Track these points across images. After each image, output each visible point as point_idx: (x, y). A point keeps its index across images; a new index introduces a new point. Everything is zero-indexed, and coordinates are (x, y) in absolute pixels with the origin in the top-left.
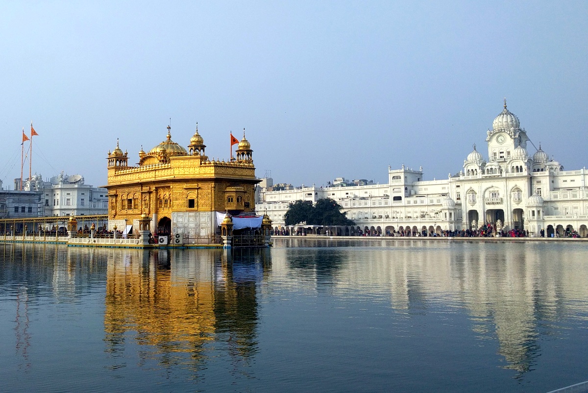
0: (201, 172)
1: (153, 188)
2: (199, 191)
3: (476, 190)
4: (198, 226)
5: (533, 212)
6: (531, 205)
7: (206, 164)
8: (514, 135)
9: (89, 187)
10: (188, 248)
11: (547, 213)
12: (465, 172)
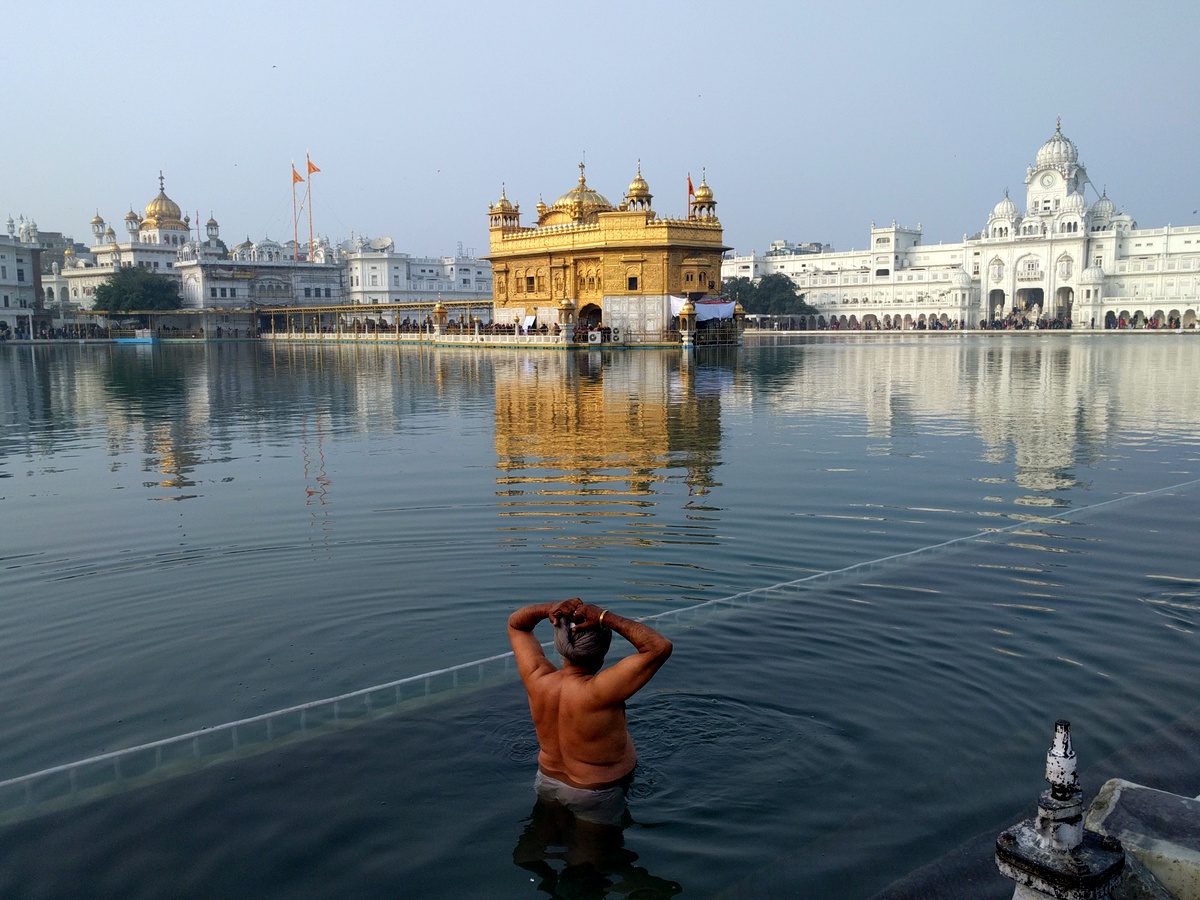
0: (648, 236)
1: (570, 260)
2: (645, 265)
3: (1005, 259)
4: (643, 317)
5: (1088, 292)
6: (1086, 281)
7: (653, 223)
9: (404, 257)
10: (630, 348)
11: (1108, 294)
12: (990, 233)
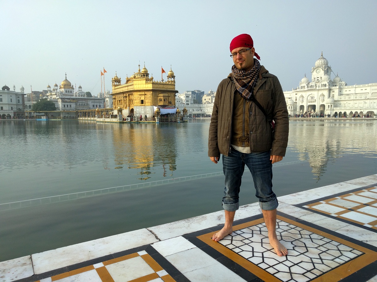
3: (304, 96)
5: (329, 106)
6: (328, 102)
8: (325, 69)
11: (336, 106)
12: (300, 87)
